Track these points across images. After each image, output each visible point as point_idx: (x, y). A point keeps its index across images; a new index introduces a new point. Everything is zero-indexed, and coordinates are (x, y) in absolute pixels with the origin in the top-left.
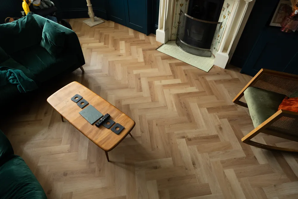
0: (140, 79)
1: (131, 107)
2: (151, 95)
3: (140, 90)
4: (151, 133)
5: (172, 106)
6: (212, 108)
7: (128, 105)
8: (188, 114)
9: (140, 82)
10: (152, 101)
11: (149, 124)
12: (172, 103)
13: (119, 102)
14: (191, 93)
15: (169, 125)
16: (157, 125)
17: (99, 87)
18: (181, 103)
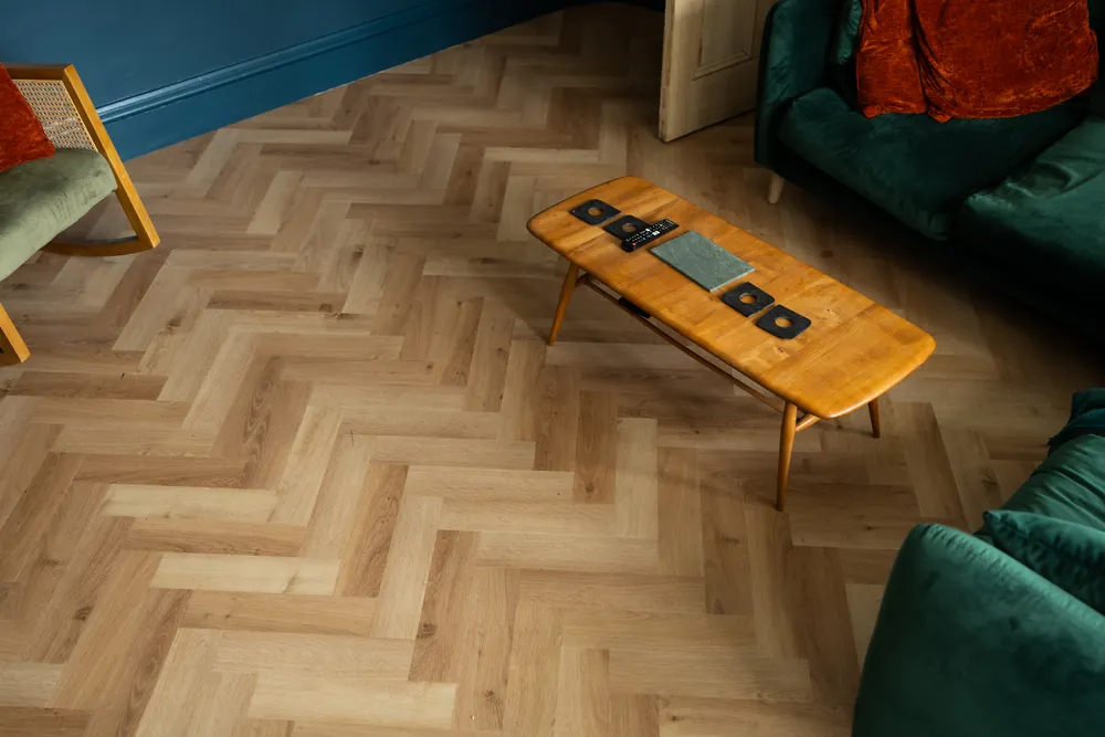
0: (427, 630)
1: (529, 452)
2: (395, 499)
3: (448, 546)
4: (467, 343)
5: (315, 426)
6: (128, 397)
7: (541, 464)
8: (265, 387)
9: (429, 604)
10: (406, 469)
11: (464, 374)
12: (307, 442)
13: (590, 489)
14: (163, 483)
15: (376, 358)
16: (430, 367)
17: (720, 610)
18: (260, 439)
